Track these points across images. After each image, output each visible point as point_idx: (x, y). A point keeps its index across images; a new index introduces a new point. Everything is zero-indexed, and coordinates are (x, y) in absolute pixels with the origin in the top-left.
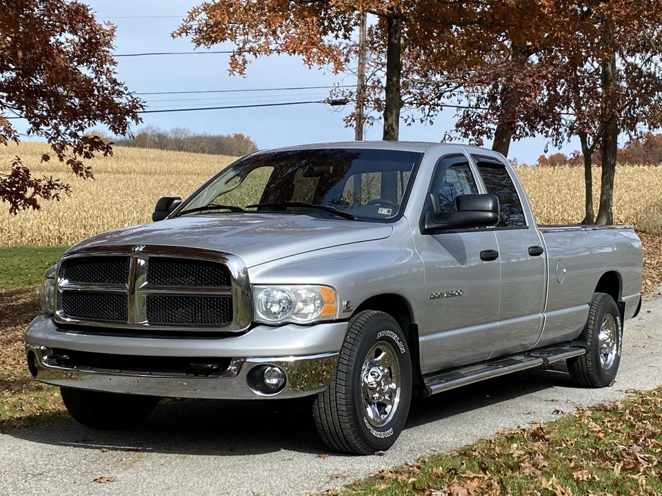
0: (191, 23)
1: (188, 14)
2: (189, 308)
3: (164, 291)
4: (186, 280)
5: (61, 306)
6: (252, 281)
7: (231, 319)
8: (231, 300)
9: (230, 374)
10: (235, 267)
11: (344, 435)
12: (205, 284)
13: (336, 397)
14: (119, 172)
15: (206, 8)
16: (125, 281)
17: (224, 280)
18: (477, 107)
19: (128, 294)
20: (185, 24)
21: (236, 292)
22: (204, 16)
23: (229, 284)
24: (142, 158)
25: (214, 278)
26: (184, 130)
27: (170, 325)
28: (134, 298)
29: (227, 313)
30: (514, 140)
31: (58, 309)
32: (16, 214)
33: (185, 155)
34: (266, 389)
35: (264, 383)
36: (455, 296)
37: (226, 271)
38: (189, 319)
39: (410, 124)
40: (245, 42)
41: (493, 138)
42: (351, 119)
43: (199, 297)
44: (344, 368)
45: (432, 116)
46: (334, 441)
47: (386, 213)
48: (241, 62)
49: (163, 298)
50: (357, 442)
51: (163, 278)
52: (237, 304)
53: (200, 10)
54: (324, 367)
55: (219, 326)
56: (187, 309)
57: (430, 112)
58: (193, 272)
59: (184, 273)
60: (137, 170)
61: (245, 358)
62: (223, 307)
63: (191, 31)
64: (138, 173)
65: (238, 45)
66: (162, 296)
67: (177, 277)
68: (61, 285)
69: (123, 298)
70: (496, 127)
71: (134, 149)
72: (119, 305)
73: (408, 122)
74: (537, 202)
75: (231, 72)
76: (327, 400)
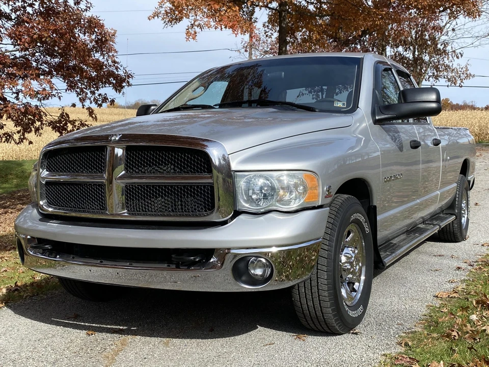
0: (161, 10)
1: (158, 4)
2: (168, 197)
3: (144, 181)
4: (165, 168)
5: (45, 196)
6: (234, 166)
7: (213, 207)
8: (212, 188)
9: (214, 266)
10: (215, 154)
11: (324, 319)
12: (185, 172)
13: (318, 283)
16: (102, 171)
17: (204, 167)
19: (106, 184)
20: (156, 10)
21: (217, 179)
22: (168, 4)
23: (210, 171)
25: (194, 165)
27: (150, 215)
28: (112, 187)
29: (208, 201)
31: (42, 199)
34: (253, 281)
35: (249, 273)
36: (398, 179)
37: (207, 158)
38: (169, 208)
40: (195, 21)
43: (178, 185)
44: (325, 254)
46: (313, 323)
47: (341, 106)
48: (193, 33)
49: (141, 187)
50: (337, 324)
51: (141, 167)
52: (219, 192)
54: (306, 253)
55: (200, 216)
56: (166, 198)
58: (172, 159)
59: (162, 161)
61: (229, 249)
62: (204, 195)
63: (160, 15)
65: (191, 22)
66: (141, 186)
67: (156, 165)
68: (43, 175)
69: (102, 188)
72: (97, 194)
75: (187, 39)
76: (308, 286)
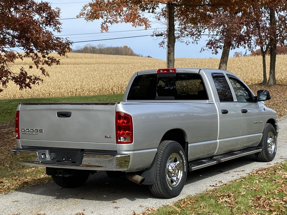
0: (84, 11)
1: (83, 8)
14: (76, 64)
15: (91, 5)
18: (217, 35)
20: (82, 12)
22: (89, 8)
24: (85, 58)
26: (103, 45)
30: (231, 50)
32: (22, 90)
33: (103, 56)
39: (188, 44)
40: (107, 19)
41: (222, 49)
42: (162, 44)
45: (197, 41)
53: (88, 6)
57: (196, 39)
60: (83, 62)
63: (84, 15)
64: (83, 64)
65: (104, 20)
70: (223, 45)
71: (82, 54)
73: (187, 44)
74: (247, 72)
75: (102, 32)
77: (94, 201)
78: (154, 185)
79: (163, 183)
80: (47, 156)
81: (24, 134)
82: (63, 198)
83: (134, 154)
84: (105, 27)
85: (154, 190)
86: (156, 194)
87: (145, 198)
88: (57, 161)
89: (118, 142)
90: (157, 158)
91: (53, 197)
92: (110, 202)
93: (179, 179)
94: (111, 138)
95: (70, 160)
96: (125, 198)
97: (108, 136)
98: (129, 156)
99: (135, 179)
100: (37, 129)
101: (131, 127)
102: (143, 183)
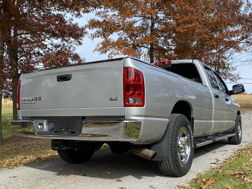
53: (100, 44)
63: (98, 50)
65: (110, 52)
77: (97, 179)
78: (164, 162)
79: (175, 159)
80: (45, 127)
81: (24, 103)
82: (64, 175)
83: (145, 120)
84: (111, 56)
85: (163, 168)
86: (165, 171)
87: (152, 176)
88: (56, 132)
89: (125, 105)
90: (168, 131)
91: (55, 173)
92: (114, 180)
93: (187, 156)
94: (118, 100)
95: (69, 130)
96: (130, 176)
97: (114, 98)
98: (140, 122)
99: (145, 154)
100: (36, 97)
101: (142, 86)
102: (154, 159)
